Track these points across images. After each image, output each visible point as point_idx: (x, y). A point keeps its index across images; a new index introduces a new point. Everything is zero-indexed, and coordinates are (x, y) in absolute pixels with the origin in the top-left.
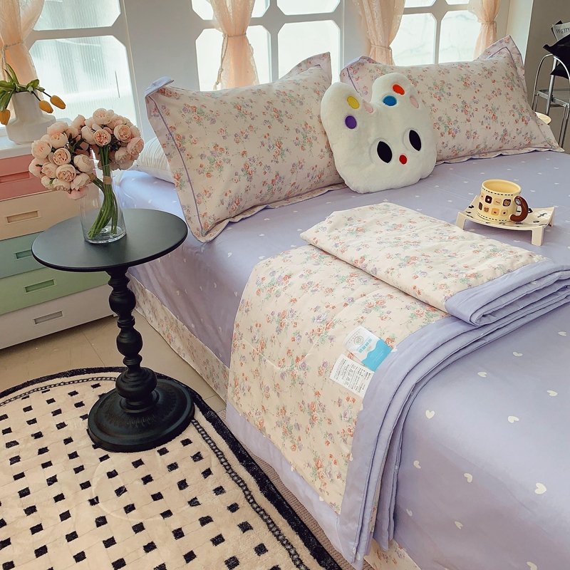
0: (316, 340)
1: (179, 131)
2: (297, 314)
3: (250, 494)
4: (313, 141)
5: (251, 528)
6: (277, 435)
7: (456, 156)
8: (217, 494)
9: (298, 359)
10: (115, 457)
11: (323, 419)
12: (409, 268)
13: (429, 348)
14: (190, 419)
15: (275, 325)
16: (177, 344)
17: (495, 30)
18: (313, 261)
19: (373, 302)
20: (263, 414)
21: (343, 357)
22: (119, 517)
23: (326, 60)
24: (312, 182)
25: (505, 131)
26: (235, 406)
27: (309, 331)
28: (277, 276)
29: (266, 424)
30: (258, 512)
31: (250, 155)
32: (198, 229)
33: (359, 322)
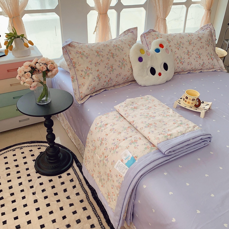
0: (112, 151)
1: (74, 60)
2: (107, 140)
3: (88, 197)
4: (126, 66)
5: (87, 209)
6: (97, 180)
7: (183, 71)
8: (77, 196)
9: (106, 157)
10: (43, 177)
11: (111, 180)
12: (148, 128)
13: (148, 162)
14: (71, 165)
15: (100, 142)
16: (70, 135)
17: (210, 13)
18: (116, 119)
19: (134, 140)
20: (93, 172)
21: (119, 161)
22: (42, 200)
23: (135, 30)
24: (124, 80)
25: (204, 63)
26: (85, 166)
27: (110, 148)
28: (103, 124)
29: (94, 176)
30: (90, 204)
31: (100, 71)
32: (78, 98)
33: (127, 148)
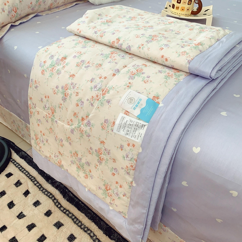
0: (96, 104)
2: (77, 86)
5: (63, 225)
6: (73, 170)
9: (83, 119)
11: (109, 159)
15: (60, 96)
18: (81, 45)
19: (134, 71)
20: (60, 156)
26: (38, 152)
28: (55, 58)
29: (63, 163)
33: (128, 86)
